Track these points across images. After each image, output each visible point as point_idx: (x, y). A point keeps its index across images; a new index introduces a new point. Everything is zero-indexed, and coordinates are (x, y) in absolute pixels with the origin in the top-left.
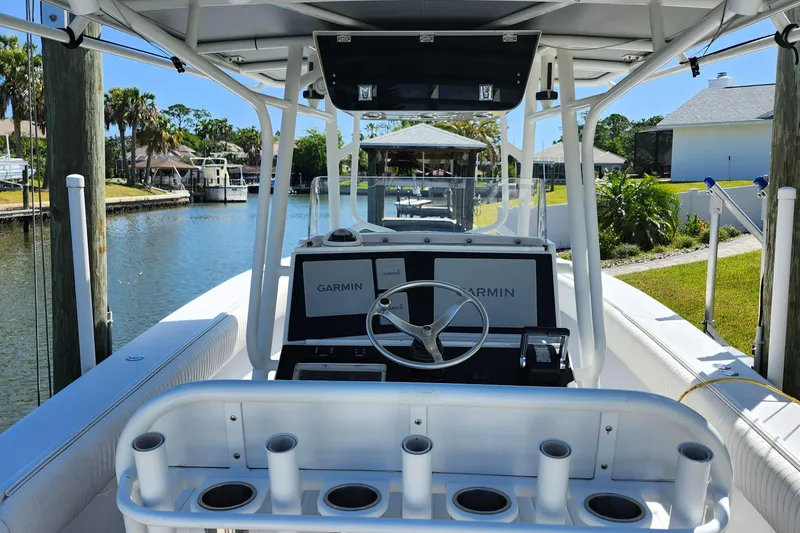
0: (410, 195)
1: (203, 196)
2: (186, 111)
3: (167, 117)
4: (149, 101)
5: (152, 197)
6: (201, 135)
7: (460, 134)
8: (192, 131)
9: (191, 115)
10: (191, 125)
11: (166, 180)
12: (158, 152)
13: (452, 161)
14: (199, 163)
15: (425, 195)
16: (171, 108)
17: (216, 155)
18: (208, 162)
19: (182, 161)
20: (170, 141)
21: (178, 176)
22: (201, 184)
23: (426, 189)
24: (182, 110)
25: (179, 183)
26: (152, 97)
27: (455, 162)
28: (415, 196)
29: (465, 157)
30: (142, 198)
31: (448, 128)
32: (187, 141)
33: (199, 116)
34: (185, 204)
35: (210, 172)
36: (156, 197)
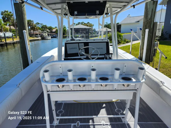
1: (43, 38)
2: (39, 24)
3: (36, 25)
4: (33, 22)
6: (42, 28)
7: (86, 26)
8: (40, 27)
9: (40, 24)
10: (40, 26)
11: (37, 36)
12: (35, 31)
13: (85, 31)
14: (42, 33)
15: (81, 37)
16: (36, 23)
17: (45, 31)
19: (39, 32)
20: (37, 29)
21: (39, 35)
22: (43, 36)
23: (81, 36)
24: (38, 23)
25: (39, 36)
27: (86, 31)
28: (79, 37)
30: (33, 39)
31: (84, 25)
32: (40, 29)
33: (41, 25)
34: (40, 40)
35: (44, 34)
36: (35, 39)
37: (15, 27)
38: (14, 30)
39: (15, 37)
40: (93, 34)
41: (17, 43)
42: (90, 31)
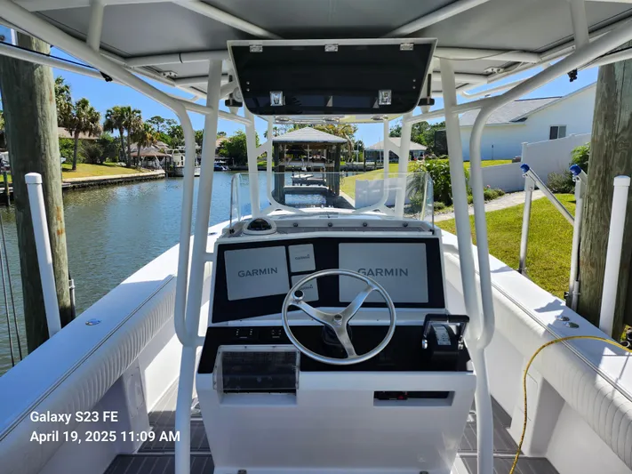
0: (300, 170)
1: (173, 173)
2: (162, 121)
3: (150, 123)
4: (138, 114)
5: (141, 174)
6: (172, 135)
7: (330, 133)
8: (166, 133)
9: (165, 123)
10: (165, 129)
11: (151, 163)
12: (144, 147)
13: (325, 150)
14: (170, 152)
15: (309, 170)
16: (152, 119)
17: (180, 147)
18: (175, 152)
19: (160, 151)
20: (152, 139)
21: (157, 161)
22: (172, 166)
23: (310, 167)
24: (158, 120)
25: (158, 165)
26: (139, 112)
28: (303, 172)
29: (334, 147)
30: (136, 175)
31: (323, 130)
32: (163, 139)
33: (170, 124)
34: (162, 178)
35: (177, 158)
36: (145, 174)
37: (73, 133)
38: (70, 142)
39: (70, 167)
40: (355, 160)
41: (74, 187)
42: (345, 151)
